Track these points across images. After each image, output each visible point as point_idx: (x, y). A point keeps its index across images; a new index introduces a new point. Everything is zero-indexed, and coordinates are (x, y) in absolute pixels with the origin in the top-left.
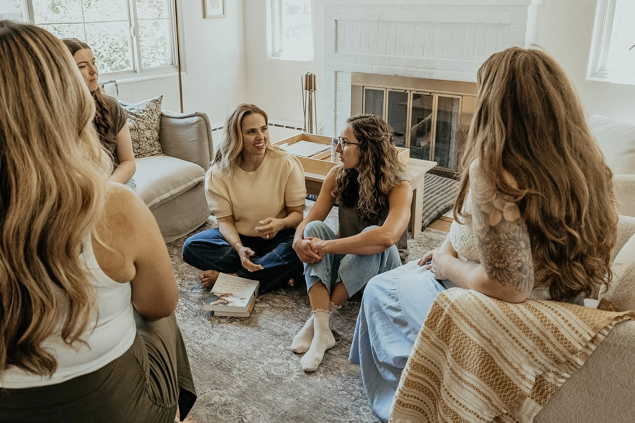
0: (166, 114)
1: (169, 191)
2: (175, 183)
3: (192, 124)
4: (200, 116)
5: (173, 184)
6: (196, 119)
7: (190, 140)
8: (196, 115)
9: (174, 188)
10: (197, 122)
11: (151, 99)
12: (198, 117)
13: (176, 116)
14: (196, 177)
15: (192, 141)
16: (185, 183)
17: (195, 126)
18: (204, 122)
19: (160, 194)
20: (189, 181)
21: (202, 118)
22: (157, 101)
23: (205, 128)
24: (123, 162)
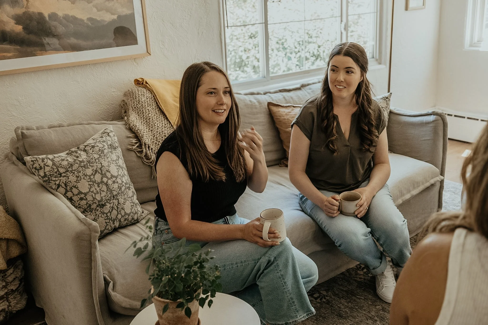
0: (396, 111)
1: (409, 191)
2: (414, 184)
3: (428, 123)
4: (436, 115)
5: (414, 185)
6: (432, 118)
7: (424, 139)
8: (433, 114)
9: (414, 188)
10: (433, 121)
11: (381, 97)
12: (435, 116)
13: (409, 114)
14: (432, 178)
15: (425, 140)
16: (423, 184)
17: (431, 125)
18: (441, 122)
19: (402, 195)
20: (427, 181)
21: (439, 118)
22: (387, 98)
23: (441, 127)
24: (379, 165)
